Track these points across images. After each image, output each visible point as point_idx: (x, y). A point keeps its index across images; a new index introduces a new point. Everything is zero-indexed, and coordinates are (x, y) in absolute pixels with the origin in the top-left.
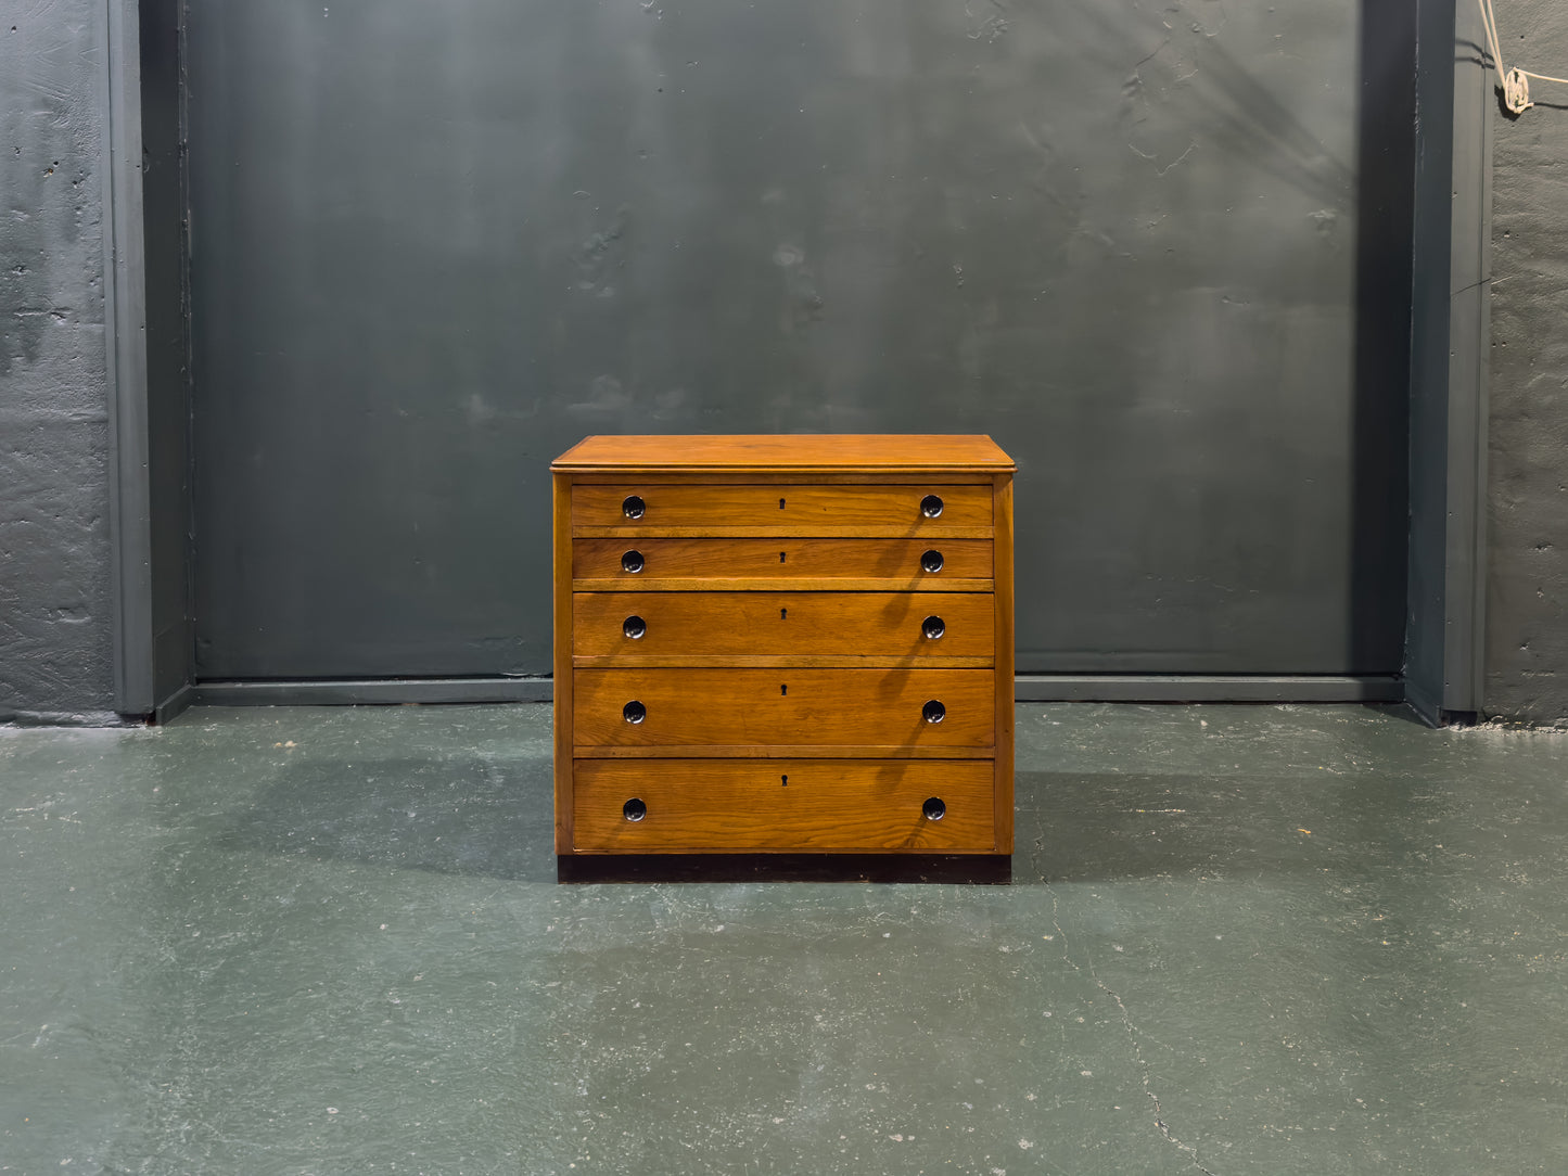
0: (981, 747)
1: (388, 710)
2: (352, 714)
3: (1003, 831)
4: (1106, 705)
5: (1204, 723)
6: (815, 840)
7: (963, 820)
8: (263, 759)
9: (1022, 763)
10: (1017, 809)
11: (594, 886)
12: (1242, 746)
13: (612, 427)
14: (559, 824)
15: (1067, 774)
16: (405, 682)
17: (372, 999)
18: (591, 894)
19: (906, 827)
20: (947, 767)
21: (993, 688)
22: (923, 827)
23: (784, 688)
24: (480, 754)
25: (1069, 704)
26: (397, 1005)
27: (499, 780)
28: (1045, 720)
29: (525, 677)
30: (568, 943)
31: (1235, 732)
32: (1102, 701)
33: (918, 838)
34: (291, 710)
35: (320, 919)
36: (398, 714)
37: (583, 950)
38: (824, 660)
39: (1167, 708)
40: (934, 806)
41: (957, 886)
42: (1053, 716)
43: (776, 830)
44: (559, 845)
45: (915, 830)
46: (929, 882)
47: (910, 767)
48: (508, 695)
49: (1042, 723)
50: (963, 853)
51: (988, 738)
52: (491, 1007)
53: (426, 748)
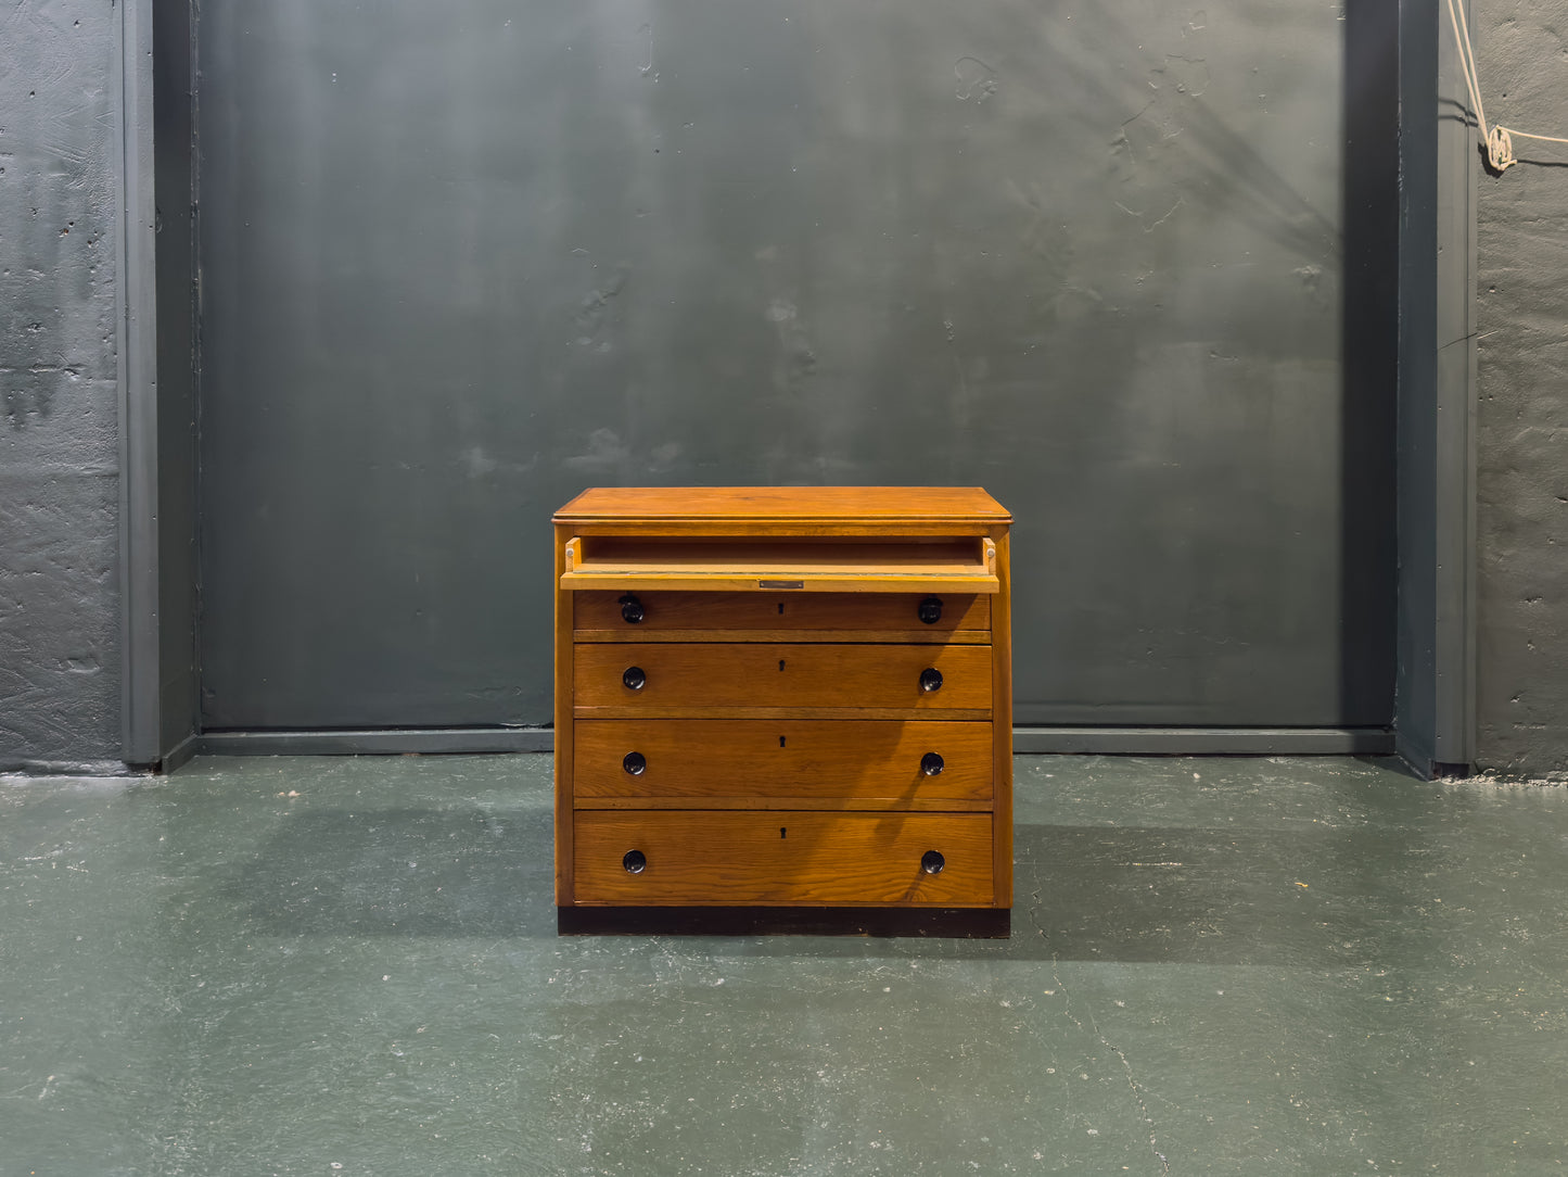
0: (979, 800)
1: (389, 760)
2: (354, 763)
3: (1002, 884)
4: (1099, 758)
5: (1196, 776)
6: (814, 893)
7: (960, 874)
8: (265, 809)
9: (1021, 816)
10: (1015, 862)
11: (594, 938)
12: (1236, 799)
13: (610, 479)
14: (560, 876)
15: (1062, 827)
16: (406, 732)
17: (375, 1051)
18: (590, 947)
19: (907, 880)
20: (945, 820)
21: (991, 741)
22: (921, 880)
23: (783, 739)
24: (480, 805)
25: (1061, 757)
26: (400, 1057)
27: (498, 831)
28: (1038, 772)
29: (523, 727)
30: (568, 995)
31: (1228, 785)
32: (1095, 754)
33: (917, 892)
34: (294, 760)
35: (323, 970)
36: (399, 764)
37: (584, 1002)
38: (823, 713)
39: (1158, 762)
40: (933, 859)
41: (956, 940)
42: (1046, 768)
43: (775, 883)
44: (560, 896)
45: (914, 883)
46: (928, 936)
47: (908, 819)
48: (506, 745)
49: (1036, 776)
50: (963, 906)
51: (987, 791)
52: (494, 1060)
53: (427, 798)
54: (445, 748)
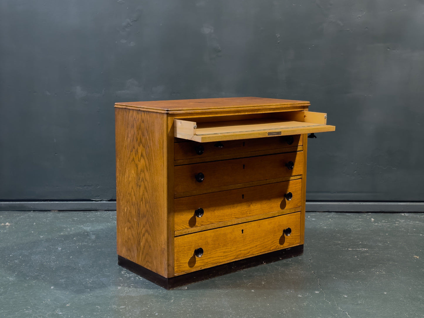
1: (46, 213)
2: (32, 214)
4: (333, 213)
5: (373, 219)
12: (389, 227)
16: (52, 202)
17: (50, 313)
24: (85, 228)
25: (318, 213)
26: (61, 315)
27: (93, 237)
28: (309, 218)
29: (100, 201)
30: (127, 293)
31: (385, 222)
32: (331, 212)
34: (6, 213)
36: (50, 214)
37: (133, 295)
39: (357, 214)
42: (312, 217)
48: (94, 208)
49: (308, 219)
52: (98, 315)
53: (63, 226)
54: (69, 208)
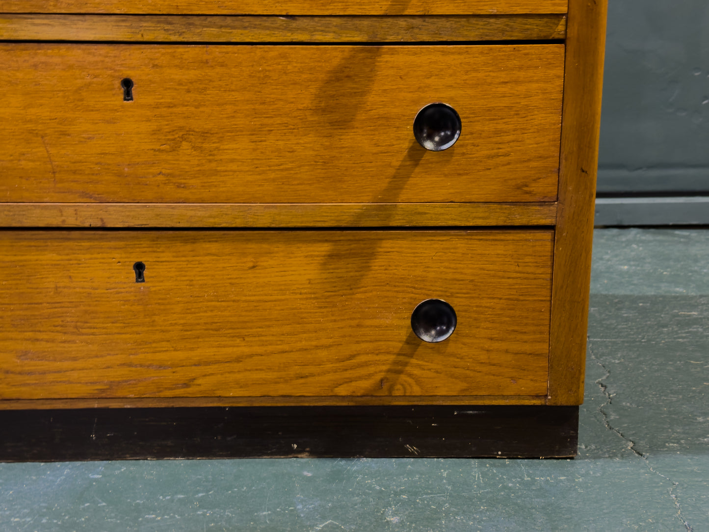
0: (526, 203)
3: (566, 361)
7: (487, 344)
19: (384, 357)
20: (459, 244)
21: (560, 82)
22: (411, 356)
33: (403, 377)
40: (433, 315)
41: (475, 462)
43: (130, 365)
45: (395, 363)
46: (421, 456)
47: (387, 245)
50: (487, 402)
51: (545, 186)
